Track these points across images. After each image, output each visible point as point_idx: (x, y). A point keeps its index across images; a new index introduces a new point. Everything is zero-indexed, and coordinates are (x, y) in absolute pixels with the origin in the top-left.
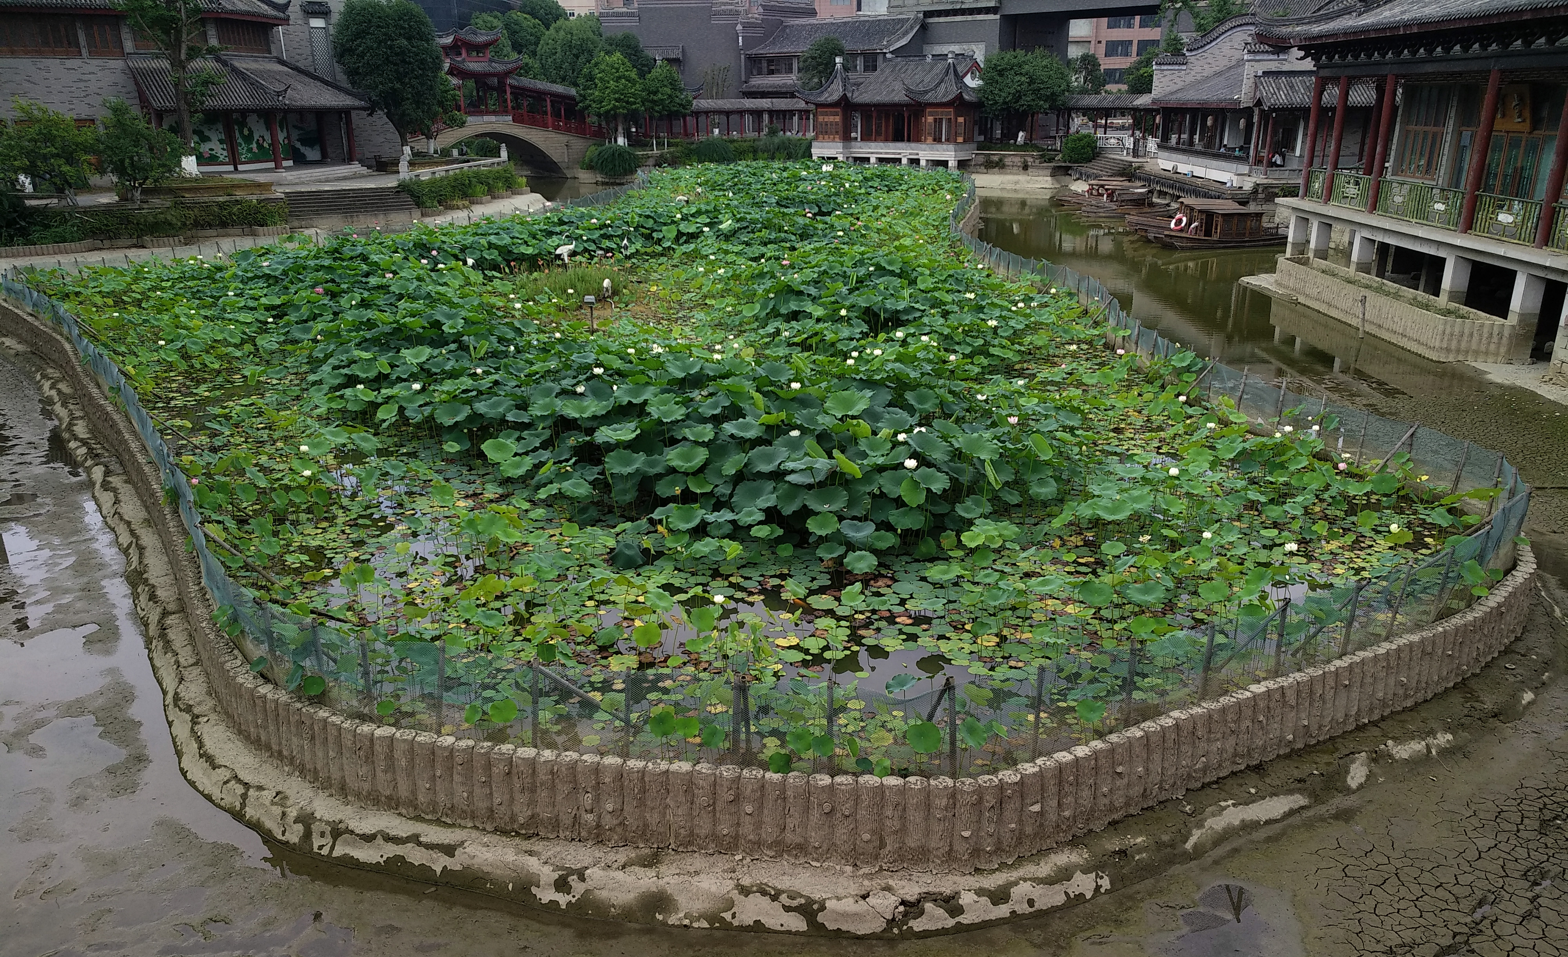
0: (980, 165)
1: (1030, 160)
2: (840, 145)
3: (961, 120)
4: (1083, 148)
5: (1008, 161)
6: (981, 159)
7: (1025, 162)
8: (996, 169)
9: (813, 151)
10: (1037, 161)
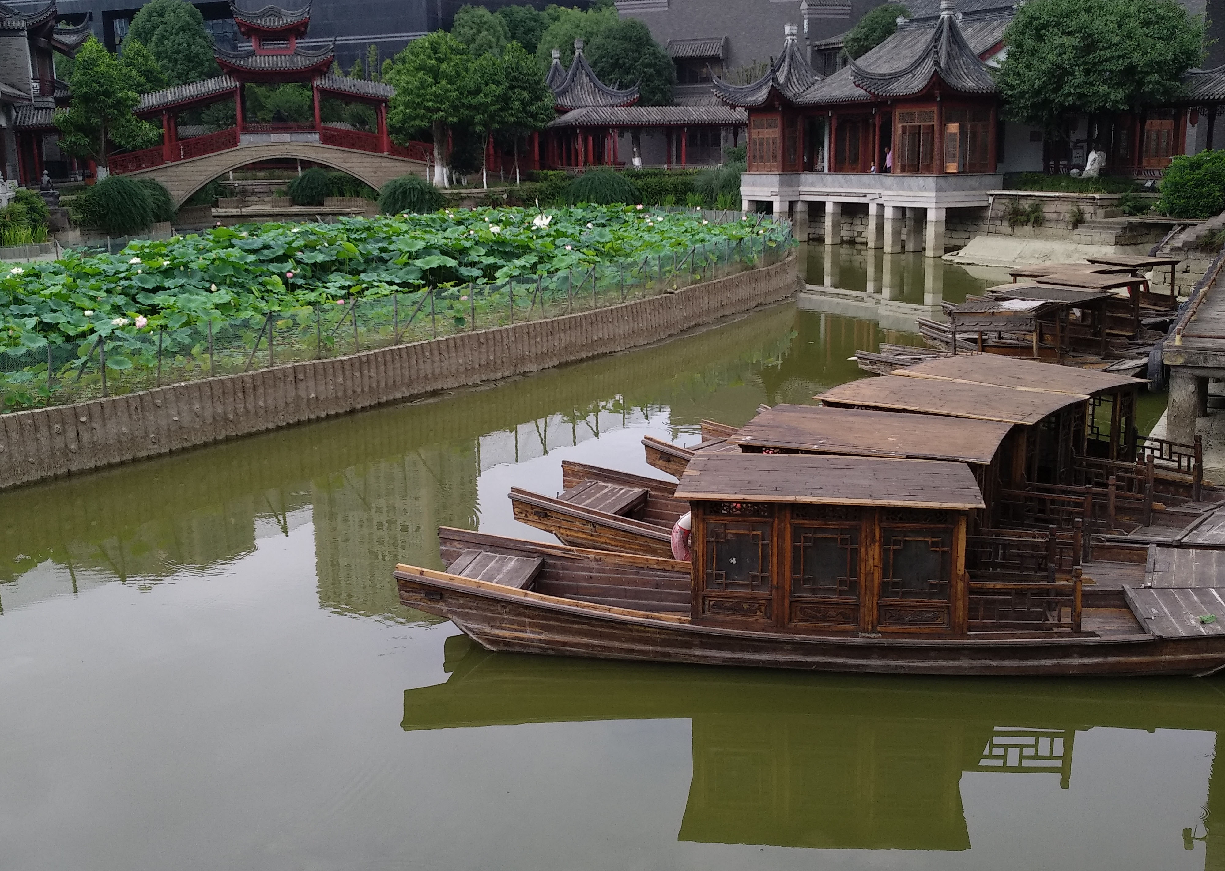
0: (1002, 219)
1: (1088, 208)
2: (775, 179)
3: (953, 128)
4: (1199, 184)
5: (1049, 211)
6: (1000, 208)
7: (1081, 213)
8: (1028, 228)
9: (743, 190)
10: (1101, 212)
